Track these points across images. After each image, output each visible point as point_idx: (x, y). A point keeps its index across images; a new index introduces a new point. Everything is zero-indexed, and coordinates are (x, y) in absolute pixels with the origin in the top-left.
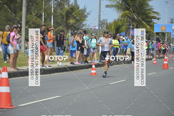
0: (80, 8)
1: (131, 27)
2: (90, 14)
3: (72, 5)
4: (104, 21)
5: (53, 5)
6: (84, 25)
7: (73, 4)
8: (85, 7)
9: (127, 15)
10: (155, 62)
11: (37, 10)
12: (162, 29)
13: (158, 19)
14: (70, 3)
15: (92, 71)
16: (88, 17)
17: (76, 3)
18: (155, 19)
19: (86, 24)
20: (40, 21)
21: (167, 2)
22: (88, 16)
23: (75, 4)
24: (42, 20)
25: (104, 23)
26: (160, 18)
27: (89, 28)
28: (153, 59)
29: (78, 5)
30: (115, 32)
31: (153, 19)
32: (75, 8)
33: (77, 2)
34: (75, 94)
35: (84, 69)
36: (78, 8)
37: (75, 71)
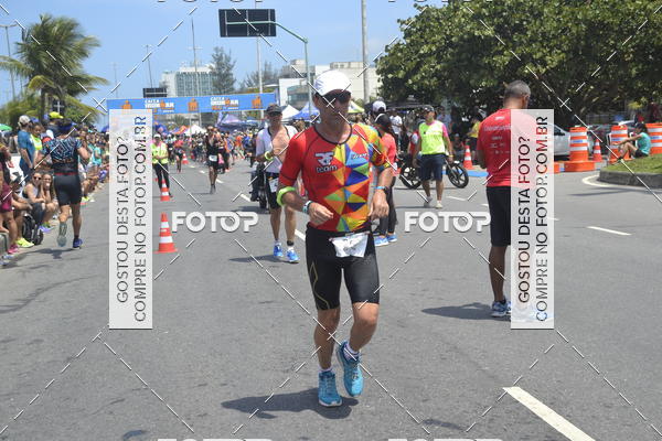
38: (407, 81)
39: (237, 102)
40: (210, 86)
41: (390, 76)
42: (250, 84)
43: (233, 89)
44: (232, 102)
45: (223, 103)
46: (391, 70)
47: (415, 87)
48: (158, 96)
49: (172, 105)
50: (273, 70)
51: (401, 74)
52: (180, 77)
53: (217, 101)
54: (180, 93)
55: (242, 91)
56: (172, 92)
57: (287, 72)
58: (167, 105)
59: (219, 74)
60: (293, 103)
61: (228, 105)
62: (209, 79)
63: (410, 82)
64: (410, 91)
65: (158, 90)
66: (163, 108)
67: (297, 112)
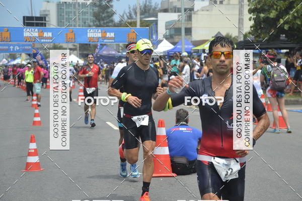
38: (279, 20)
39: (112, 35)
40: (90, 17)
41: (262, 15)
42: (130, 17)
43: (112, 21)
44: (108, 35)
45: (100, 35)
46: (261, 10)
47: (286, 27)
48: (37, 25)
49: (50, 34)
50: (153, 4)
51: (273, 14)
52: (60, 6)
53: (94, 34)
54: (60, 22)
55: (120, 24)
56: (52, 21)
57: (166, 7)
58: (45, 35)
59: (100, 6)
60: (169, 38)
61: (104, 37)
62: (90, 10)
63: (282, 21)
64: (281, 30)
65: (37, 18)
66: (41, 37)
67: (172, 47)
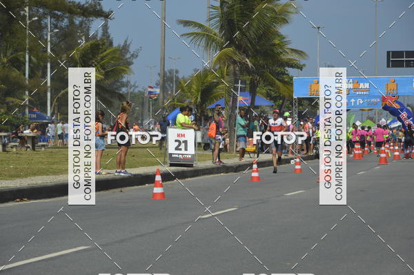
0: (115, 44)
1: (239, 85)
2: (137, 56)
3: (95, 37)
4: (170, 73)
5: (49, 36)
6: (123, 85)
7: (97, 35)
8: (126, 41)
9: (231, 58)
10: (298, 167)
11: (11, 49)
12: (313, 90)
13: (300, 68)
14: (91, 33)
15: (155, 188)
16: (132, 63)
17: (107, 32)
18: (292, 66)
19: (128, 82)
20: (20, 75)
21: (319, 28)
22: (134, 61)
23: (103, 35)
24: (25, 74)
25: (171, 79)
26: (304, 65)
27: (136, 91)
28: (292, 161)
29: (109, 37)
30: (199, 99)
31: (287, 68)
32: (103, 44)
33: (109, 31)
34: (122, 241)
35: (133, 186)
36: (111, 44)
37: (111, 191)
